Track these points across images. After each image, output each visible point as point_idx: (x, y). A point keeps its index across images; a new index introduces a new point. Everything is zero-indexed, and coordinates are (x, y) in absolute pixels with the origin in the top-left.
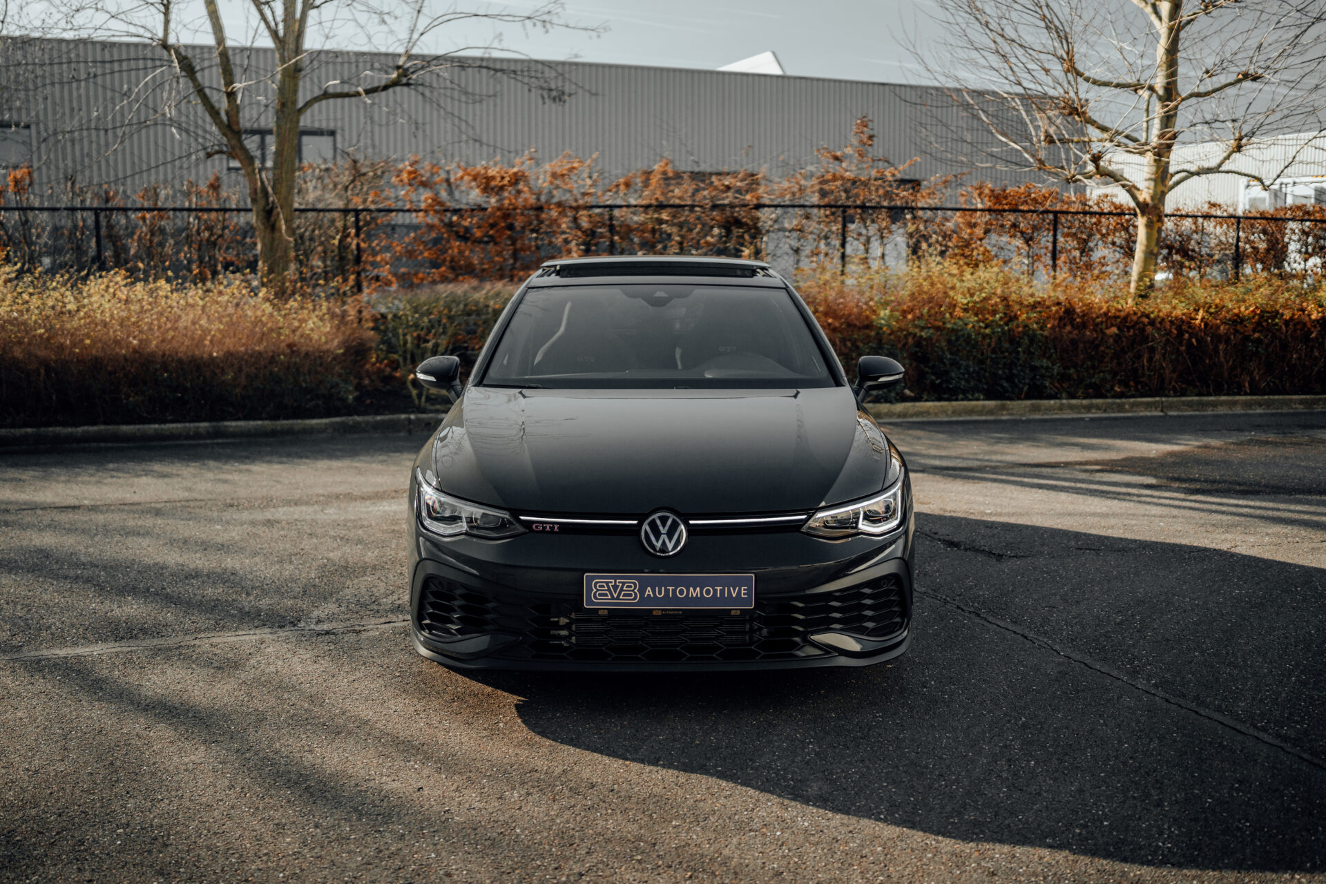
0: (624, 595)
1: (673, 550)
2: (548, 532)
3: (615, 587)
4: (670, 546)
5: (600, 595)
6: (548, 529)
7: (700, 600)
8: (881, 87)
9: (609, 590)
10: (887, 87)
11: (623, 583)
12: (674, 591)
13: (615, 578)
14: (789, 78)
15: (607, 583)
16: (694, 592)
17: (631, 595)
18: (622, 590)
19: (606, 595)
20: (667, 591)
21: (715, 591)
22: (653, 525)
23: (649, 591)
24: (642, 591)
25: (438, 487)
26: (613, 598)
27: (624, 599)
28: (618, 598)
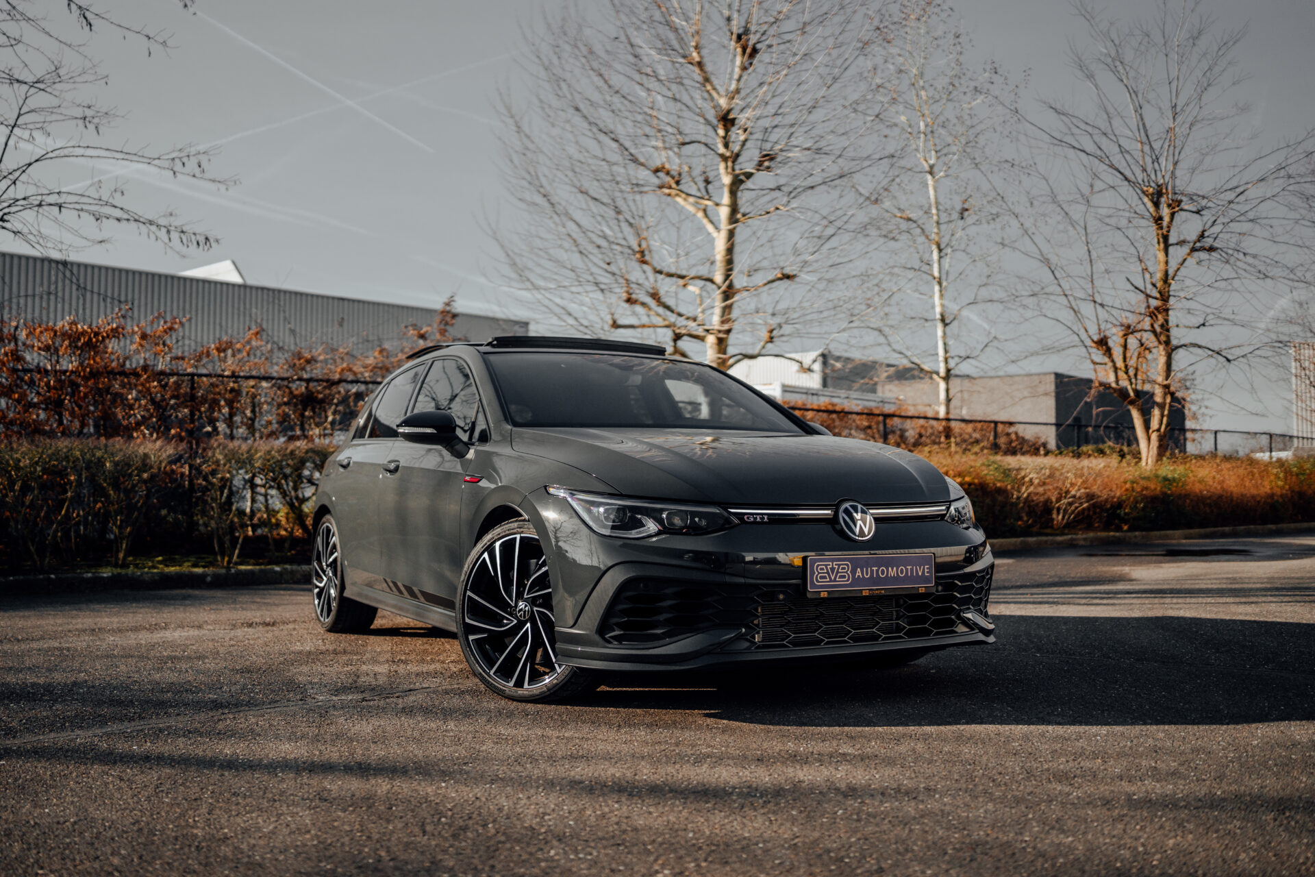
0: (841, 577)
1: (869, 533)
2: (759, 523)
3: (833, 569)
4: (866, 530)
5: (821, 577)
6: (758, 519)
7: (896, 579)
8: (341, 302)
9: (828, 573)
10: (346, 302)
11: (839, 565)
12: (877, 571)
13: (833, 560)
14: (251, 288)
15: (826, 566)
16: (892, 572)
17: (844, 577)
18: (838, 572)
19: (825, 577)
20: (872, 571)
21: (907, 570)
22: (846, 511)
23: (858, 572)
24: (854, 572)
25: (616, 492)
26: (831, 581)
27: (839, 581)
28: (835, 581)
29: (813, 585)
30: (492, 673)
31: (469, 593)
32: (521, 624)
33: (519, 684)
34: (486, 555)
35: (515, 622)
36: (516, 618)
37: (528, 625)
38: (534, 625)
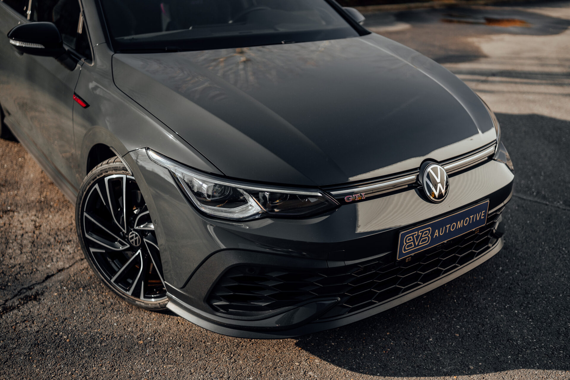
0: (423, 241)
2: (357, 201)
3: (418, 237)
4: (444, 192)
5: (408, 247)
6: (357, 198)
7: (463, 228)
9: (414, 241)
11: (422, 232)
12: (450, 227)
13: (419, 230)
15: (413, 236)
16: (460, 225)
17: (426, 240)
18: (421, 238)
19: (411, 246)
20: (446, 228)
21: (470, 219)
23: (436, 234)
24: (433, 234)
25: (219, 173)
26: (415, 246)
27: (422, 244)
28: (418, 245)
29: (401, 254)
30: (112, 281)
31: (85, 214)
32: (133, 249)
33: (136, 294)
34: (97, 186)
35: (128, 246)
36: (129, 243)
37: (139, 251)
38: (144, 251)
